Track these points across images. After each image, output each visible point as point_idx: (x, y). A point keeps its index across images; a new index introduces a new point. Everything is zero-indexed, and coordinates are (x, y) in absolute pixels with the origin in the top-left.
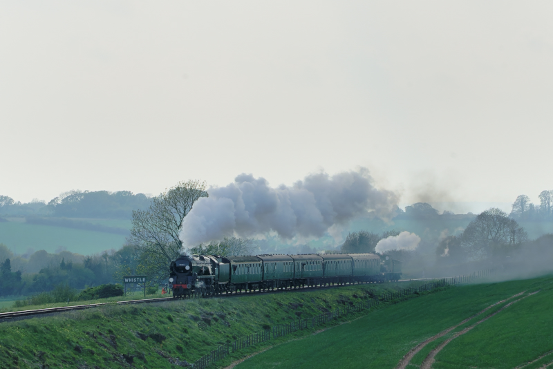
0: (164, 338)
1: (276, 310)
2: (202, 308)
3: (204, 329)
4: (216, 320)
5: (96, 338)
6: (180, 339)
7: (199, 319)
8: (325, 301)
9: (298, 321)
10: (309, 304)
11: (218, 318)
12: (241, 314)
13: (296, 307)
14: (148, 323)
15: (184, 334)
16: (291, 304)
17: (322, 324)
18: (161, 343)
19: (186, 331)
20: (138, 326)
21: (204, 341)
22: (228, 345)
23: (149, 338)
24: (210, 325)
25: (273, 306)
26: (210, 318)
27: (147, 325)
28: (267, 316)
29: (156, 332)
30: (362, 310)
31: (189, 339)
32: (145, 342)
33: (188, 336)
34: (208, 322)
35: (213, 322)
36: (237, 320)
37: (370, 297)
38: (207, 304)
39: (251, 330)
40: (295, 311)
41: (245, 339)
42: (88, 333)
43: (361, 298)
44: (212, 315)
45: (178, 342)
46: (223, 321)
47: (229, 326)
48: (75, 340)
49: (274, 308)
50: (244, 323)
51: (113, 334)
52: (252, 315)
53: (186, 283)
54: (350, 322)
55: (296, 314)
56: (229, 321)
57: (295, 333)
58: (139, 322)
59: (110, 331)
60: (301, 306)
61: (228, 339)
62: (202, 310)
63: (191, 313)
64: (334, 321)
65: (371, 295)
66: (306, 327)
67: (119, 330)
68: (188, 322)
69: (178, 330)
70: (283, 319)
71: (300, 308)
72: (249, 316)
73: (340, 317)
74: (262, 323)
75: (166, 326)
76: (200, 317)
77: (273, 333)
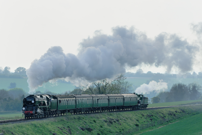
0: (92, 130)
1: (141, 118)
2: (109, 117)
3: (109, 126)
4: (115, 122)
5: (62, 130)
6: (99, 130)
7: (108, 122)
8: (163, 114)
9: (151, 122)
10: (156, 115)
11: (116, 121)
12: (126, 119)
13: (150, 116)
14: (85, 123)
15: (101, 128)
16: (148, 115)
17: (162, 124)
18: (91, 132)
19: (101, 127)
20: (81, 124)
21: (109, 131)
22: (120, 133)
23: (86, 130)
24: (112, 124)
25: (140, 116)
26: (112, 121)
27: (85, 124)
28: (137, 120)
29: (88, 127)
30: (179, 118)
31: (103, 130)
32: (84, 132)
33: (102, 129)
34: (111, 123)
35: (113, 123)
36: (124, 122)
37: (183, 112)
38: (111, 115)
39: (130, 126)
40: (149, 118)
41: (128, 130)
42: (59, 128)
43: (179, 113)
44: (113, 120)
45: (98, 132)
46: (118, 123)
47: (121, 125)
48: (53, 130)
49: (140, 117)
50: (127, 123)
51: (70, 128)
52: (131, 120)
53: (32, 110)
54: (174, 123)
55: (150, 119)
56: (121, 122)
57: (150, 128)
58: (81, 123)
59: (68, 127)
60: (152, 116)
61: (120, 130)
62: (109, 118)
63: (104, 119)
64: (167, 123)
65: (183, 111)
66: (155, 125)
67: (72, 126)
68: (103, 123)
69: (99, 126)
70: (145, 122)
71: (152, 117)
72: (129, 120)
73: (169, 121)
74: (135, 123)
75: (93, 124)
76: (108, 121)
77: (140, 128)
